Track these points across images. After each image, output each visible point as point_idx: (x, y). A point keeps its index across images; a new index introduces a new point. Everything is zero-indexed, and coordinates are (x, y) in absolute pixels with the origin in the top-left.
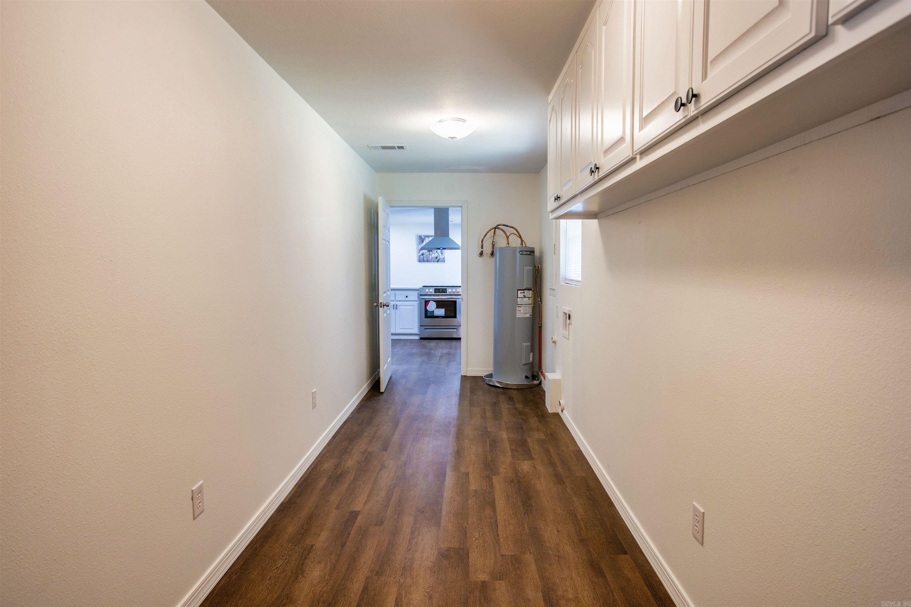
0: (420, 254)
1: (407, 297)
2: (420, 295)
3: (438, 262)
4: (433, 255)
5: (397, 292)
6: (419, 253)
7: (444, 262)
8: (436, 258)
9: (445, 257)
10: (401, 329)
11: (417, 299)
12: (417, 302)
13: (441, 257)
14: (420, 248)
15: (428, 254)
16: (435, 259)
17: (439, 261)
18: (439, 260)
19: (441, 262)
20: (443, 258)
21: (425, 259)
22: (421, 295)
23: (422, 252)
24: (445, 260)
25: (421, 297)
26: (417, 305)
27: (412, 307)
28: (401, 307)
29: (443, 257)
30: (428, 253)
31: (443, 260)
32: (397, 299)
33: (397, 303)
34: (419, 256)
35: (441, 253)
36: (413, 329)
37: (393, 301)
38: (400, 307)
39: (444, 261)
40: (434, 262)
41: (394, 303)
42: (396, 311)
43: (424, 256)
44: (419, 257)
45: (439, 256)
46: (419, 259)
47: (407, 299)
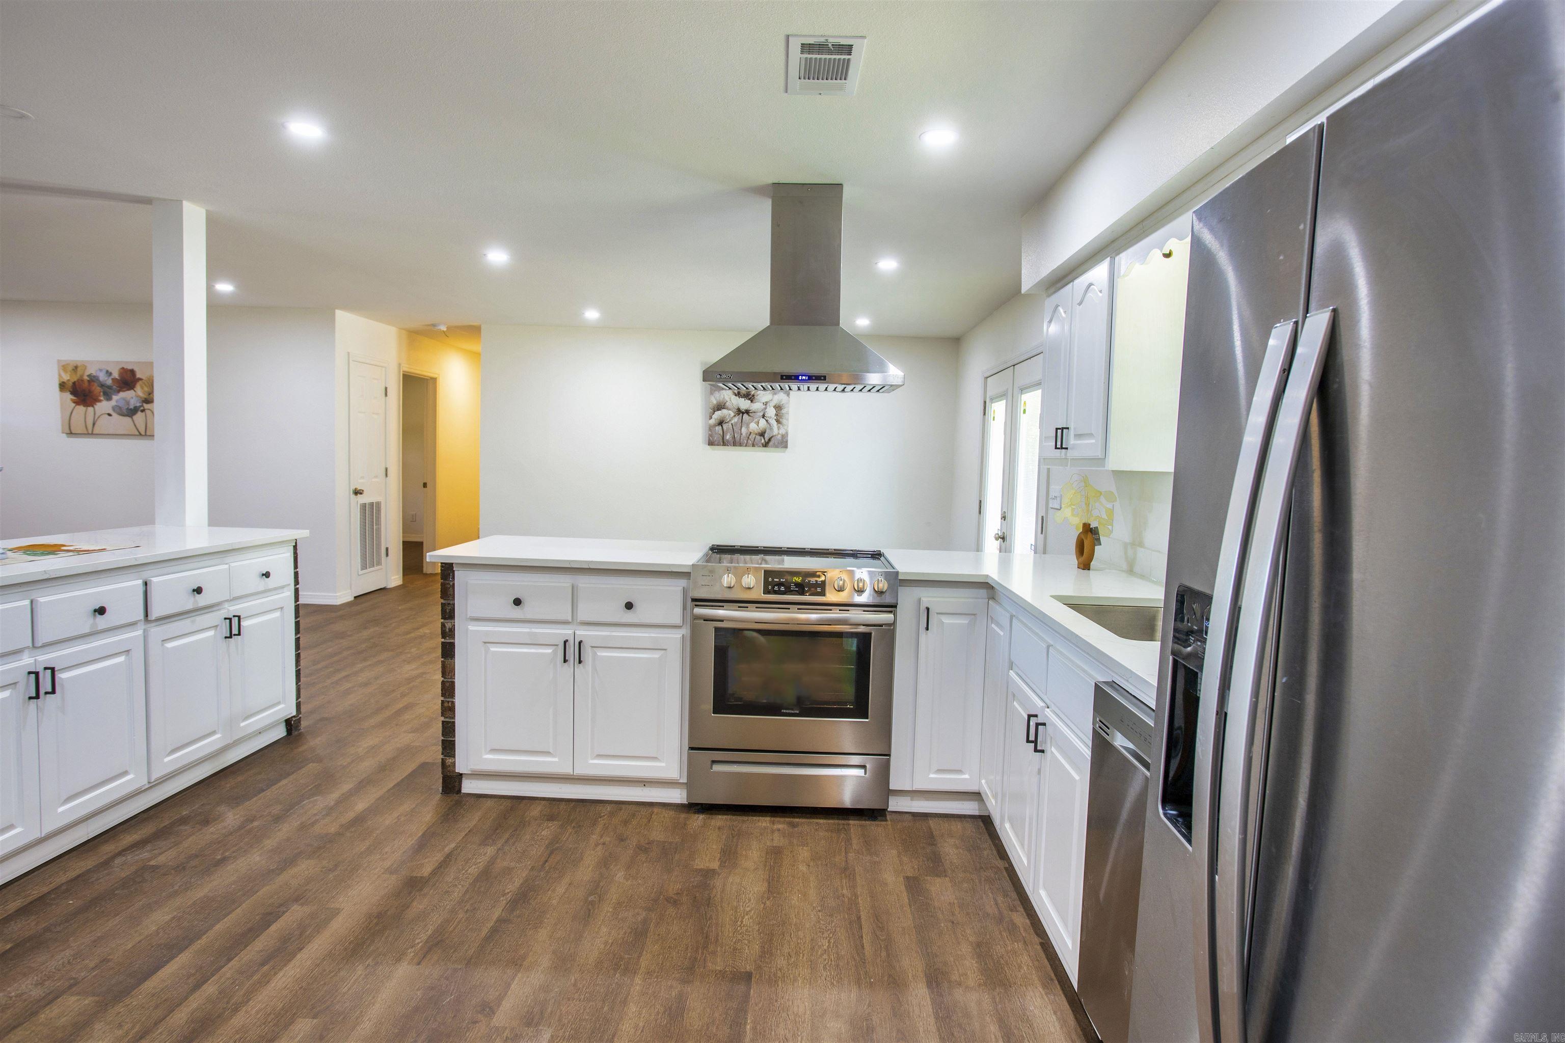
0: (712, 422)
1: (629, 606)
2: (694, 600)
3: (766, 446)
4: (753, 426)
5: (584, 582)
6: (711, 418)
7: (786, 447)
8: (762, 434)
9: (787, 433)
10: (600, 756)
11: (678, 620)
12: (677, 635)
13: (775, 431)
14: (715, 402)
15: (736, 423)
16: (758, 437)
17: (771, 443)
18: (770, 440)
19: (777, 447)
20: (783, 436)
21: (728, 437)
22: (698, 601)
23: (718, 414)
24: (787, 442)
25: (698, 611)
26: (679, 645)
27: (656, 655)
28: (602, 653)
29: (782, 431)
30: (736, 420)
31: (782, 439)
32: (582, 616)
33: (582, 633)
34: (711, 428)
35: (778, 421)
36: (654, 759)
37: (565, 623)
38: (595, 654)
39: (783, 444)
40: (753, 445)
41: (571, 632)
42: (579, 669)
43: (725, 426)
44: (710, 430)
45: (771, 429)
46: (710, 435)
47: (629, 617)
